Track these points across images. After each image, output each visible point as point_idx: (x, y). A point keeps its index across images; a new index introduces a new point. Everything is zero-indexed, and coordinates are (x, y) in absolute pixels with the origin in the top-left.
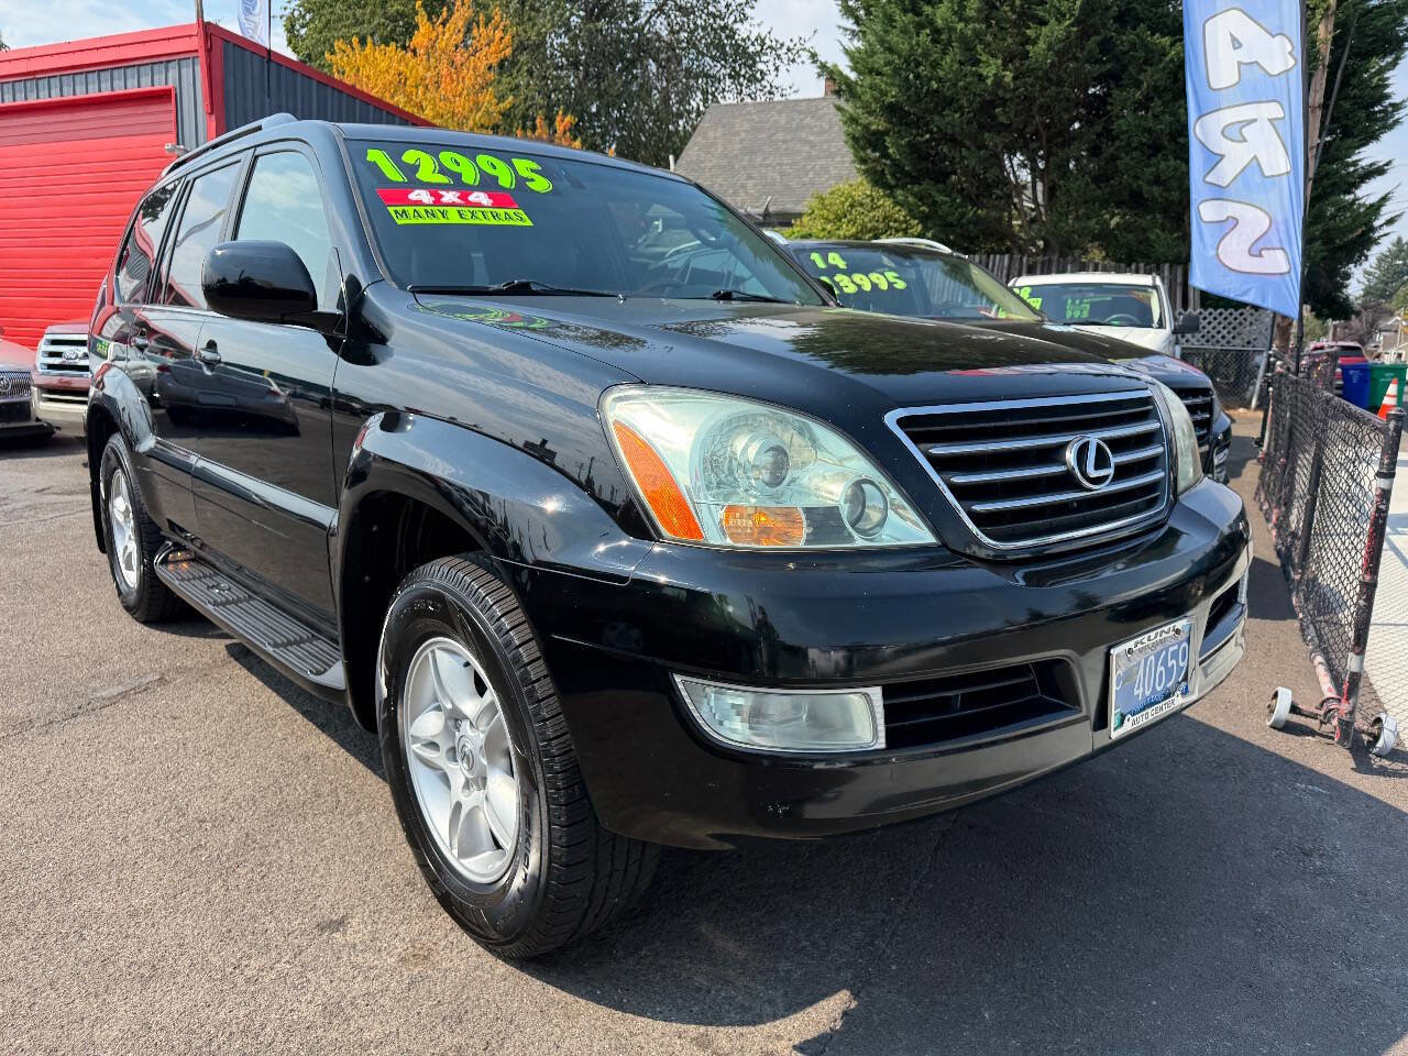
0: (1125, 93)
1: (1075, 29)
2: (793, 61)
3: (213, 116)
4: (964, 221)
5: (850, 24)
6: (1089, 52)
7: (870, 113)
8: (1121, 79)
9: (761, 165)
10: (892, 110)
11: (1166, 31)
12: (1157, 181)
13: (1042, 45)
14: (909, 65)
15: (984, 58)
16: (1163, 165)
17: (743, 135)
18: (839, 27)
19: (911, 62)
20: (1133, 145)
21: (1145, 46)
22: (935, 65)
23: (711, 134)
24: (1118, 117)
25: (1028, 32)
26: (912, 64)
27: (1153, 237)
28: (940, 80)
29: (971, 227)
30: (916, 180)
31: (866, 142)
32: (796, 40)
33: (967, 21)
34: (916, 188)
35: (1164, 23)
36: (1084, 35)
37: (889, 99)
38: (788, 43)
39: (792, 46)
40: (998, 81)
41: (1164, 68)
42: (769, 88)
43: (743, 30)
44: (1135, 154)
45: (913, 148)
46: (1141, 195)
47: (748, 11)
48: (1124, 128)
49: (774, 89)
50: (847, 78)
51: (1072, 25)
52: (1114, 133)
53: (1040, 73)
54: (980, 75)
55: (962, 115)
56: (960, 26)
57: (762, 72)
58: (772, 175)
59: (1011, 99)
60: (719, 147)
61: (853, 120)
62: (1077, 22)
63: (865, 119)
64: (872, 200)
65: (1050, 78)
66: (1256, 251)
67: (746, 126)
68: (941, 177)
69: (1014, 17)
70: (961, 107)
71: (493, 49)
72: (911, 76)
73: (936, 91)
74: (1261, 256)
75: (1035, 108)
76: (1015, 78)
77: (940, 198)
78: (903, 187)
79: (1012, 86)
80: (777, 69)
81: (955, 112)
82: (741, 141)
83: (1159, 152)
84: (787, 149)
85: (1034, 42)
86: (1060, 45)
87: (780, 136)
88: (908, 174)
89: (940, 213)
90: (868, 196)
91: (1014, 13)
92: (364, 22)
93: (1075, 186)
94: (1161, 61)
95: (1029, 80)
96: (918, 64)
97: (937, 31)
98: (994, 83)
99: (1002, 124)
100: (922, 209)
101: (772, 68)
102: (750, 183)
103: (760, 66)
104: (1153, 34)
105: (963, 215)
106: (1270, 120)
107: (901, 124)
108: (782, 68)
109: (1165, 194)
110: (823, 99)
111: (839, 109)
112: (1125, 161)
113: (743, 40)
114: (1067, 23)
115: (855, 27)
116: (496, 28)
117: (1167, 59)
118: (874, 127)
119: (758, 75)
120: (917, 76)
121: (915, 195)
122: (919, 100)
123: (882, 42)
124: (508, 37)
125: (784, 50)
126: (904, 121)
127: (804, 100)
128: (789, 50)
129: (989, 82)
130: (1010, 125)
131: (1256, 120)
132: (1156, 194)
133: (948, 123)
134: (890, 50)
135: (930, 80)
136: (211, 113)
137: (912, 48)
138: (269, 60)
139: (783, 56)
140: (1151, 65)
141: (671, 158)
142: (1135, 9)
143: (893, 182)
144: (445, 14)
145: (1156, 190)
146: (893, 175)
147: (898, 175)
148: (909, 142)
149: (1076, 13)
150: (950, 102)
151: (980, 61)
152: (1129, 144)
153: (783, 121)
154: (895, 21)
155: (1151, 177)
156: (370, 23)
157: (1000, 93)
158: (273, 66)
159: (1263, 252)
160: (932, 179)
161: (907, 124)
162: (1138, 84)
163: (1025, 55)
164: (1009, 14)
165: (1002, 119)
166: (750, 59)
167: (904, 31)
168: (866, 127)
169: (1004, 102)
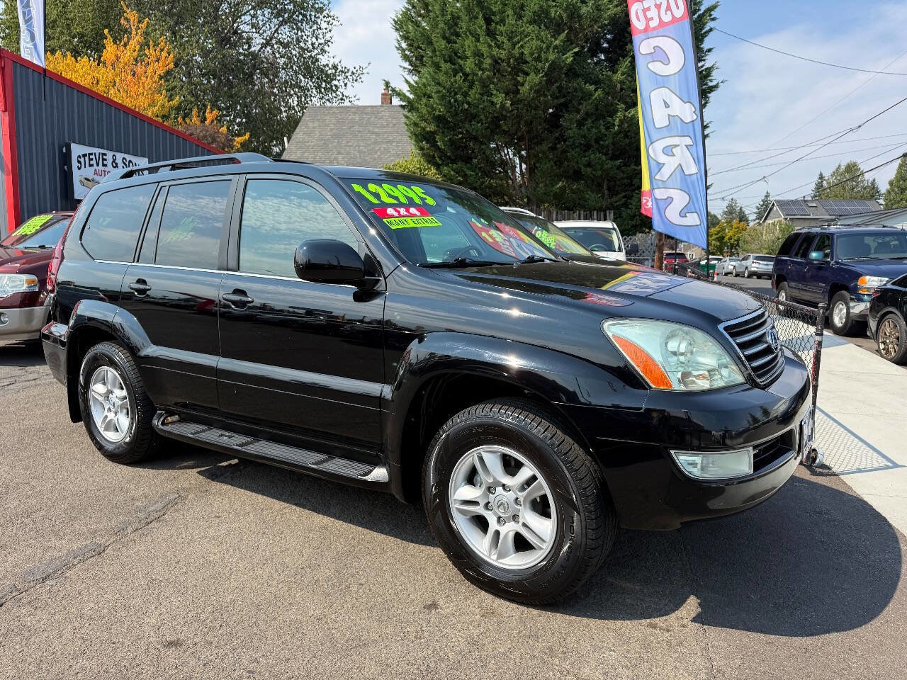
0: (571, 116)
1: (545, 79)
2: (356, 80)
3: (7, 113)
4: (483, 186)
5: (406, 65)
6: (553, 92)
7: (426, 121)
8: (568, 107)
9: (346, 146)
10: (439, 120)
11: (591, 82)
12: (589, 165)
13: (527, 86)
14: (450, 93)
15: (495, 92)
16: (592, 156)
17: (332, 126)
18: (401, 67)
19: (452, 91)
20: (576, 145)
21: (582, 90)
22: (465, 95)
23: (311, 125)
24: (568, 129)
25: (519, 78)
26: (453, 93)
27: (587, 196)
28: (469, 103)
29: (487, 190)
30: (454, 162)
31: (423, 137)
32: (358, 68)
33: (483, 70)
34: (455, 166)
35: (591, 77)
36: (550, 82)
37: (437, 113)
38: (352, 69)
39: (355, 71)
40: (503, 106)
41: (592, 103)
42: (341, 96)
43: (323, 60)
44: (578, 150)
45: (452, 142)
46: (580, 172)
47: (326, 48)
48: (572, 135)
49: (344, 98)
50: (409, 98)
51: (543, 76)
52: (565, 137)
53: (526, 102)
54: (493, 102)
55: (482, 124)
56: (480, 73)
57: (336, 86)
58: (354, 152)
59: (509, 117)
60: (317, 132)
61: (415, 124)
62: (546, 75)
63: (423, 124)
64: (421, 171)
65: (530, 106)
66: (682, 214)
67: (334, 121)
68: (467, 160)
69: (510, 69)
70: (481, 120)
71: (161, 64)
72: (452, 100)
73: (466, 110)
74: (686, 217)
75: (522, 122)
76: (511, 105)
77: (469, 173)
78: (447, 165)
79: (510, 109)
80: (346, 85)
81: (478, 123)
82: (331, 130)
83: (590, 149)
84: (361, 136)
85: (523, 85)
86: (537, 87)
87: (356, 128)
88: (449, 158)
89: (469, 181)
90: (418, 168)
91: (509, 67)
92: (54, 38)
93: (545, 167)
94: (590, 98)
95: (520, 106)
96: (456, 94)
97: (466, 75)
98: (500, 106)
99: (504, 130)
100: (459, 178)
101: (343, 85)
102: (340, 157)
103: (335, 82)
104: (585, 84)
105: (483, 183)
106: (686, 146)
107: (445, 128)
108: (349, 85)
109: (594, 172)
110: (380, 106)
111: (407, 117)
112: (572, 153)
113: (324, 66)
114: (541, 75)
115: (410, 67)
116: (162, 50)
117: (593, 98)
118: (428, 129)
119: (334, 88)
120: (455, 101)
121: (454, 171)
122: (457, 114)
123: (434, 79)
124: (171, 56)
125: (350, 73)
126: (446, 126)
127: (369, 106)
128: (353, 73)
129: (498, 106)
130: (507, 132)
131: (679, 145)
132: (589, 172)
133: (473, 129)
134: (439, 84)
135: (463, 103)
136: (6, 111)
137: (452, 84)
138: (45, 75)
139: (349, 77)
140: (585, 100)
141: (285, 138)
142: (574, 68)
143: (440, 162)
144: (125, 39)
145: (589, 170)
146: (440, 158)
147: (443, 158)
148: (450, 139)
149: (546, 69)
150: (474, 117)
151: (492, 94)
152: (574, 144)
153: (357, 119)
154: (441, 67)
155: (586, 163)
156: (59, 39)
157: (504, 113)
158: (47, 79)
159: (687, 214)
160: (463, 161)
161: (448, 128)
162: (578, 111)
163: (517, 92)
164: (507, 67)
165: (505, 128)
166: (329, 78)
167: (446, 73)
168: (423, 129)
169: (505, 118)
